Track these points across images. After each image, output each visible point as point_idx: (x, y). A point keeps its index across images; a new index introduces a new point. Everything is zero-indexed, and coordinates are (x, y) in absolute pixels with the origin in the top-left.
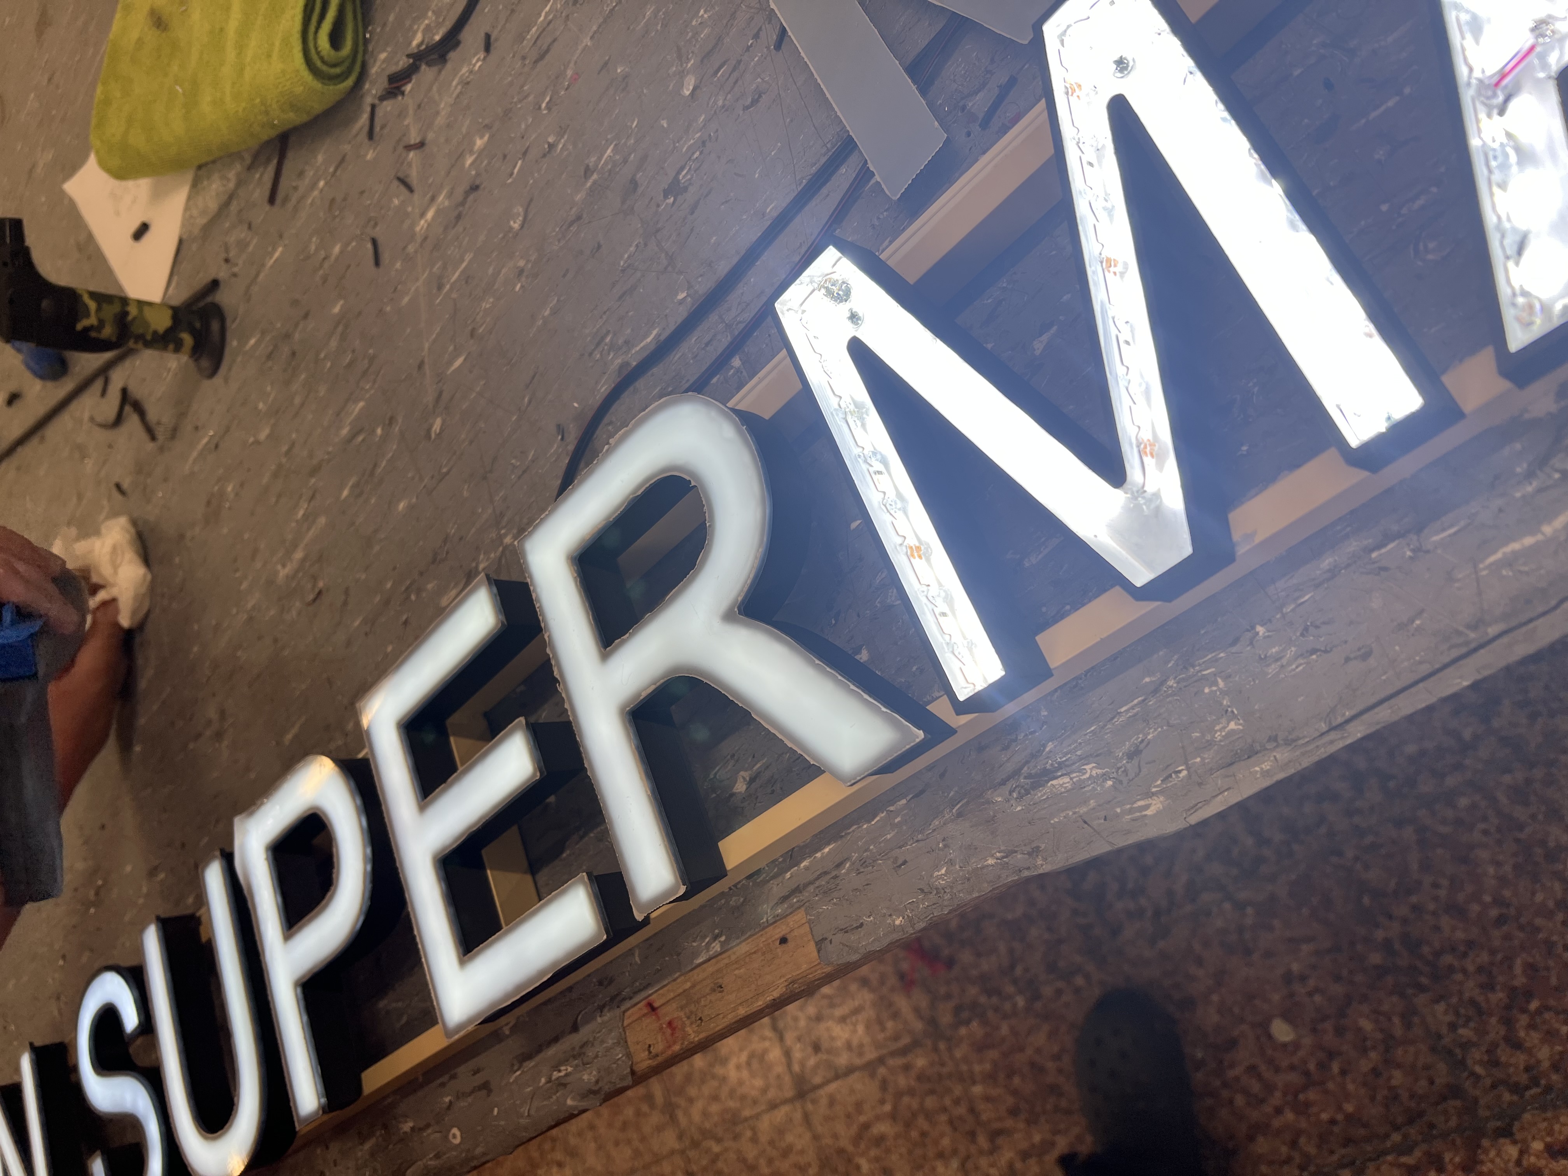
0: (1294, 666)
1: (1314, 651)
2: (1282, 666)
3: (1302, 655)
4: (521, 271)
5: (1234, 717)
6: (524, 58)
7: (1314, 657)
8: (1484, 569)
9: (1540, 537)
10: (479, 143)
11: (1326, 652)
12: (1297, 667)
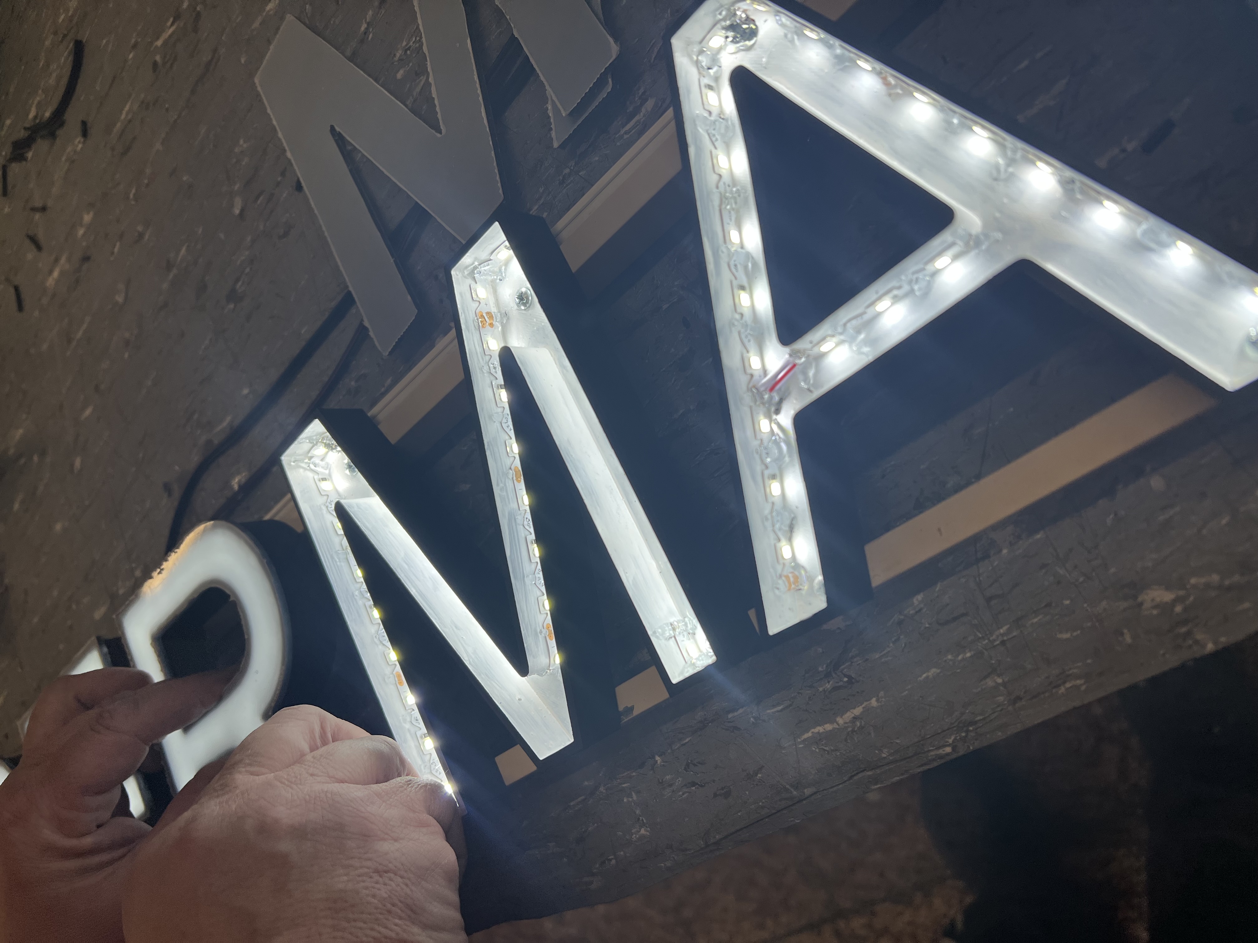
0: (681, 793)
1: (694, 784)
2: (673, 791)
3: (685, 785)
4: (127, 343)
5: (643, 825)
6: (113, 149)
7: (694, 788)
8: (800, 743)
9: (835, 726)
10: (87, 218)
11: (702, 786)
12: (683, 794)
